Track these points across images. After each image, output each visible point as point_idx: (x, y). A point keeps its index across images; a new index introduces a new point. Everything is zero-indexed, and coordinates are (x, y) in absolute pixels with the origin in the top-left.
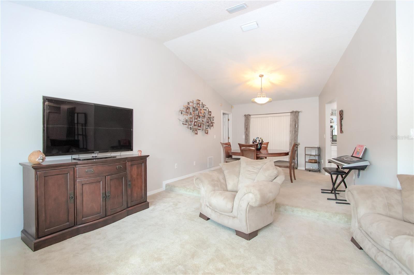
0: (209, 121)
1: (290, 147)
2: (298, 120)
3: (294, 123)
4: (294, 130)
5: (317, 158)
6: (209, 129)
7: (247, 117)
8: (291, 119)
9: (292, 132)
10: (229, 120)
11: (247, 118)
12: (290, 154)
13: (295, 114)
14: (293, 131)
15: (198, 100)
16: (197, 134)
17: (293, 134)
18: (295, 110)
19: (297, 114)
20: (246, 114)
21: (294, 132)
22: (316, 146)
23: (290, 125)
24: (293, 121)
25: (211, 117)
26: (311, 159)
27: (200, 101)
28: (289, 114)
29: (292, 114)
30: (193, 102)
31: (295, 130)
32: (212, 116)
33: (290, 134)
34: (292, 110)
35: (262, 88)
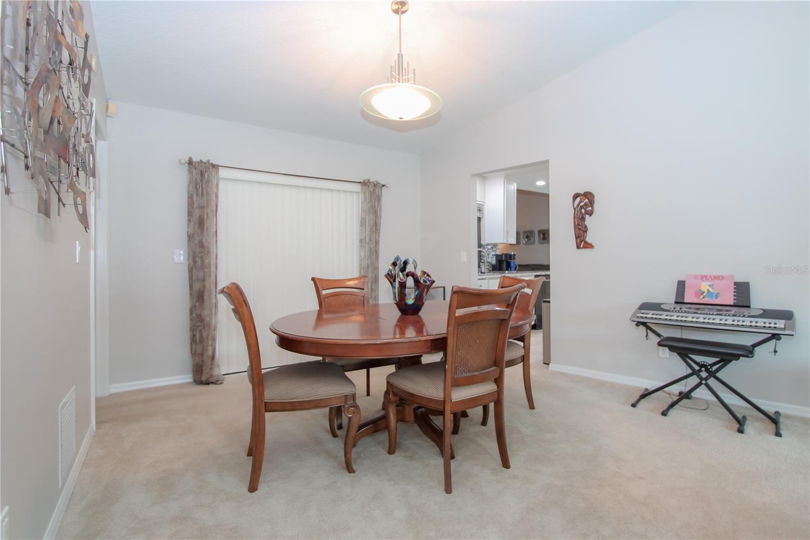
2: (380, 209)
13: (373, 191)
19: (378, 190)
23: (361, 222)
24: (369, 210)
28: (358, 188)
29: (364, 187)
35: (400, 56)
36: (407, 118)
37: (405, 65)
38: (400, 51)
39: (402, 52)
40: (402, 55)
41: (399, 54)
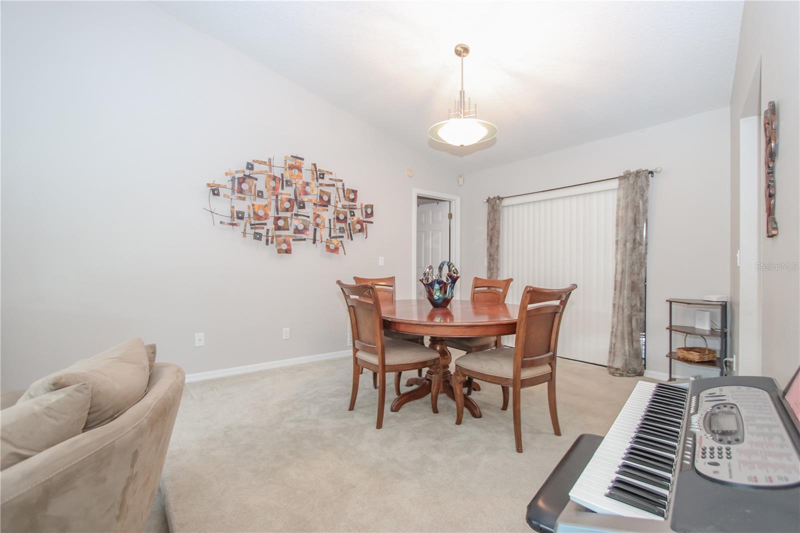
0: (349, 216)
1: (615, 298)
2: (645, 202)
3: (630, 214)
4: (630, 238)
5: (715, 344)
6: (345, 240)
7: (494, 205)
8: (619, 200)
9: (625, 245)
10: (450, 216)
11: (493, 207)
12: (521, 329)
13: (635, 182)
14: (626, 242)
15: (292, 156)
16: (288, 251)
17: (628, 252)
18: (633, 169)
19: (641, 181)
20: (492, 197)
21: (629, 245)
22: (714, 298)
23: (617, 221)
24: (627, 207)
25: (358, 206)
26: (688, 346)
27: (303, 159)
28: (615, 184)
29: (623, 181)
30: (270, 163)
31: (634, 240)
32: (362, 205)
33: (616, 254)
34: (625, 170)
35: (462, 93)
36: (467, 143)
37: (466, 100)
38: (462, 89)
39: (464, 89)
40: (464, 91)
41: (461, 92)
